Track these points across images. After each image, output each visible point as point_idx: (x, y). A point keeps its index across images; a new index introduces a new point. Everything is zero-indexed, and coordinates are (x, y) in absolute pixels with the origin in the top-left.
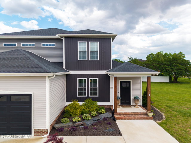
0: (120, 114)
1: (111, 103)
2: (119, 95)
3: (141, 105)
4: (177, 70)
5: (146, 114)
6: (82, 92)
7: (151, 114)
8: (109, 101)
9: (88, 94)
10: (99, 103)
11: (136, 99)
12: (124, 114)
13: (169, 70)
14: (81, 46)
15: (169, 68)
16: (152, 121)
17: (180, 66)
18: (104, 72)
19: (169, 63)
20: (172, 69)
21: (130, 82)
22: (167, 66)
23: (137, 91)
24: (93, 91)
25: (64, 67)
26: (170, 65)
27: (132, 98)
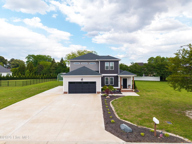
0: (122, 90)
1: (119, 87)
2: (122, 84)
3: (132, 88)
4: (164, 72)
5: (132, 91)
6: (107, 83)
7: (134, 90)
8: (118, 87)
9: (109, 83)
10: (114, 88)
11: (129, 86)
12: (124, 90)
13: (158, 72)
14: (107, 64)
15: (159, 71)
16: (134, 93)
17: (166, 69)
18: (116, 75)
19: (158, 67)
20: (161, 71)
21: (127, 79)
22: (158, 70)
23: (130, 83)
24: (111, 83)
25: (100, 73)
26: (160, 69)
27: (128, 85)
